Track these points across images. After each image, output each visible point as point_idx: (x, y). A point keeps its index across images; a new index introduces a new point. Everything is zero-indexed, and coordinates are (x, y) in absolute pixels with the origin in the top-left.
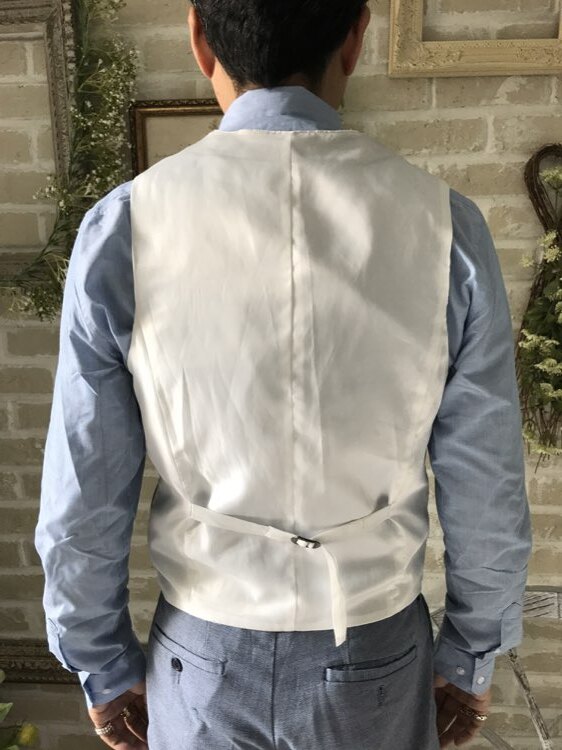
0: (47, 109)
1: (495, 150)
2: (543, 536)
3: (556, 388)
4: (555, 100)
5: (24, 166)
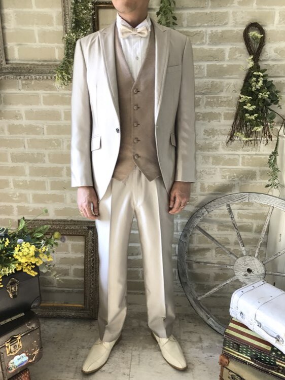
0: (60, 5)
1: (232, 25)
2: (247, 179)
3: (250, 115)
4: (256, 5)
5: (50, 28)
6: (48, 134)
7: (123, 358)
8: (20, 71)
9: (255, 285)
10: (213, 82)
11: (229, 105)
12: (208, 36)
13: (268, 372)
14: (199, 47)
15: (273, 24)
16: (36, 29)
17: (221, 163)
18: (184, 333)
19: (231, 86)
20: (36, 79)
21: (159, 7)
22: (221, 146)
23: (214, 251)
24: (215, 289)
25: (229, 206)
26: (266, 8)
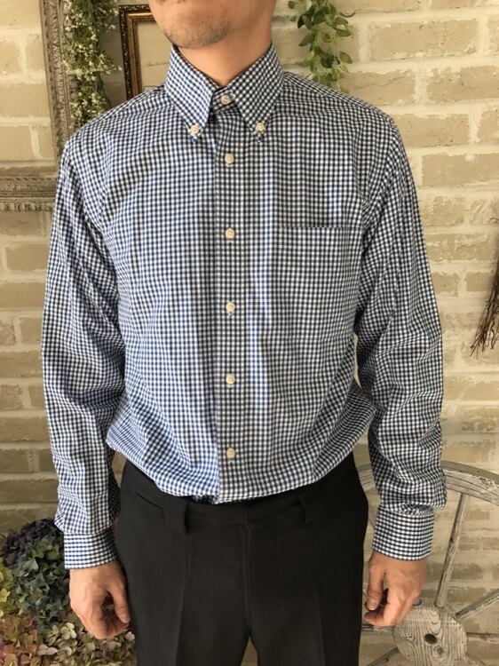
1: (489, 51)
5: (12, 78)
6: (24, 342)
11: (479, 255)
12: (425, 84)
17: (462, 395)
19: (486, 207)
22: (458, 356)
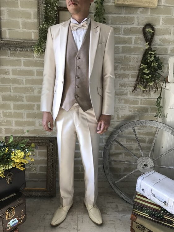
0: (36, 7)
1: (137, 24)
2: (143, 112)
3: (147, 76)
4: (150, 14)
5: (29, 21)
6: (26, 84)
7: (73, 219)
8: (9, 45)
9: (150, 173)
10: (125, 56)
11: (134, 70)
12: (123, 30)
13: (159, 223)
14: (117, 36)
15: (159, 24)
16: (20, 20)
17: (129, 103)
18: (107, 203)
19: (135, 59)
20: (20, 50)
21: (95, 12)
23: (124, 154)
24: (126, 176)
25: (134, 128)
26: (155, 16)
